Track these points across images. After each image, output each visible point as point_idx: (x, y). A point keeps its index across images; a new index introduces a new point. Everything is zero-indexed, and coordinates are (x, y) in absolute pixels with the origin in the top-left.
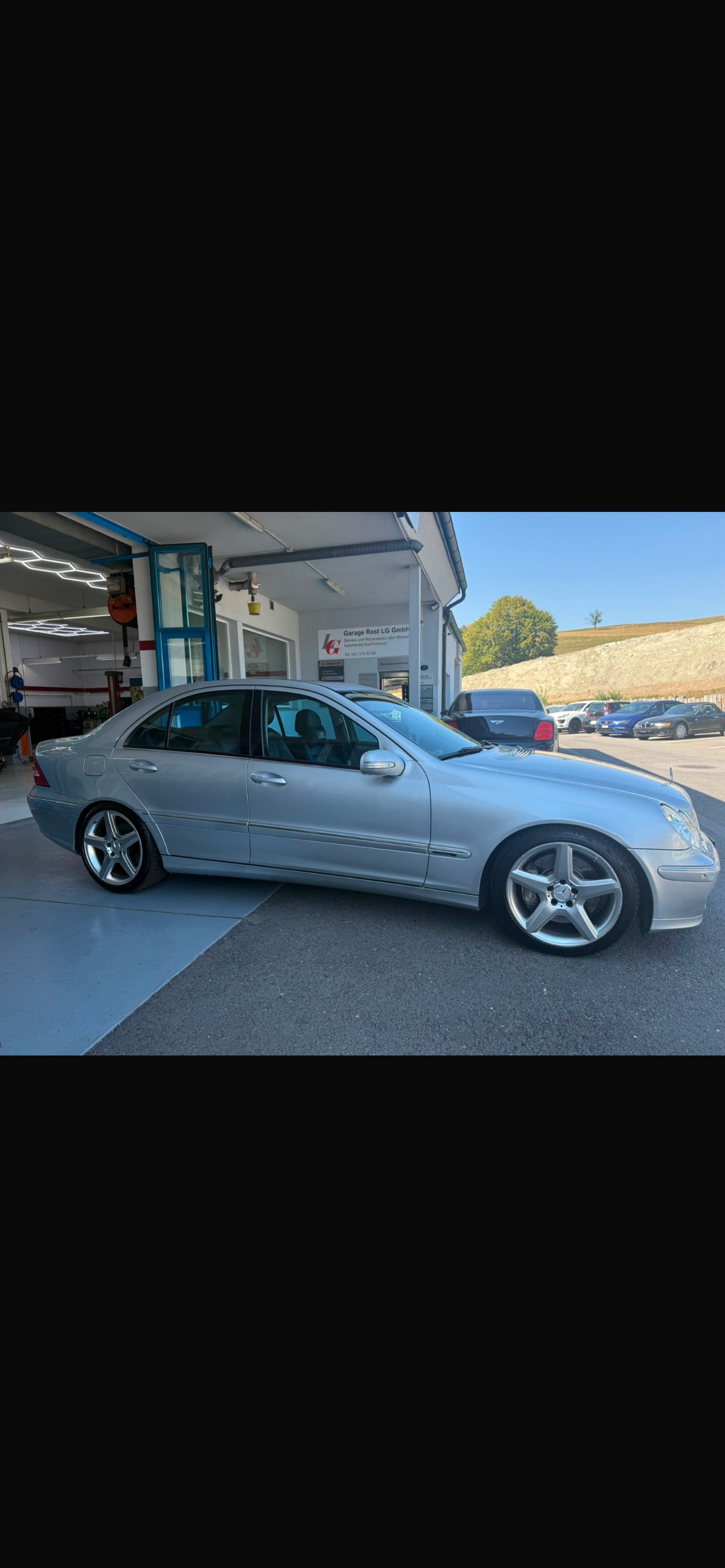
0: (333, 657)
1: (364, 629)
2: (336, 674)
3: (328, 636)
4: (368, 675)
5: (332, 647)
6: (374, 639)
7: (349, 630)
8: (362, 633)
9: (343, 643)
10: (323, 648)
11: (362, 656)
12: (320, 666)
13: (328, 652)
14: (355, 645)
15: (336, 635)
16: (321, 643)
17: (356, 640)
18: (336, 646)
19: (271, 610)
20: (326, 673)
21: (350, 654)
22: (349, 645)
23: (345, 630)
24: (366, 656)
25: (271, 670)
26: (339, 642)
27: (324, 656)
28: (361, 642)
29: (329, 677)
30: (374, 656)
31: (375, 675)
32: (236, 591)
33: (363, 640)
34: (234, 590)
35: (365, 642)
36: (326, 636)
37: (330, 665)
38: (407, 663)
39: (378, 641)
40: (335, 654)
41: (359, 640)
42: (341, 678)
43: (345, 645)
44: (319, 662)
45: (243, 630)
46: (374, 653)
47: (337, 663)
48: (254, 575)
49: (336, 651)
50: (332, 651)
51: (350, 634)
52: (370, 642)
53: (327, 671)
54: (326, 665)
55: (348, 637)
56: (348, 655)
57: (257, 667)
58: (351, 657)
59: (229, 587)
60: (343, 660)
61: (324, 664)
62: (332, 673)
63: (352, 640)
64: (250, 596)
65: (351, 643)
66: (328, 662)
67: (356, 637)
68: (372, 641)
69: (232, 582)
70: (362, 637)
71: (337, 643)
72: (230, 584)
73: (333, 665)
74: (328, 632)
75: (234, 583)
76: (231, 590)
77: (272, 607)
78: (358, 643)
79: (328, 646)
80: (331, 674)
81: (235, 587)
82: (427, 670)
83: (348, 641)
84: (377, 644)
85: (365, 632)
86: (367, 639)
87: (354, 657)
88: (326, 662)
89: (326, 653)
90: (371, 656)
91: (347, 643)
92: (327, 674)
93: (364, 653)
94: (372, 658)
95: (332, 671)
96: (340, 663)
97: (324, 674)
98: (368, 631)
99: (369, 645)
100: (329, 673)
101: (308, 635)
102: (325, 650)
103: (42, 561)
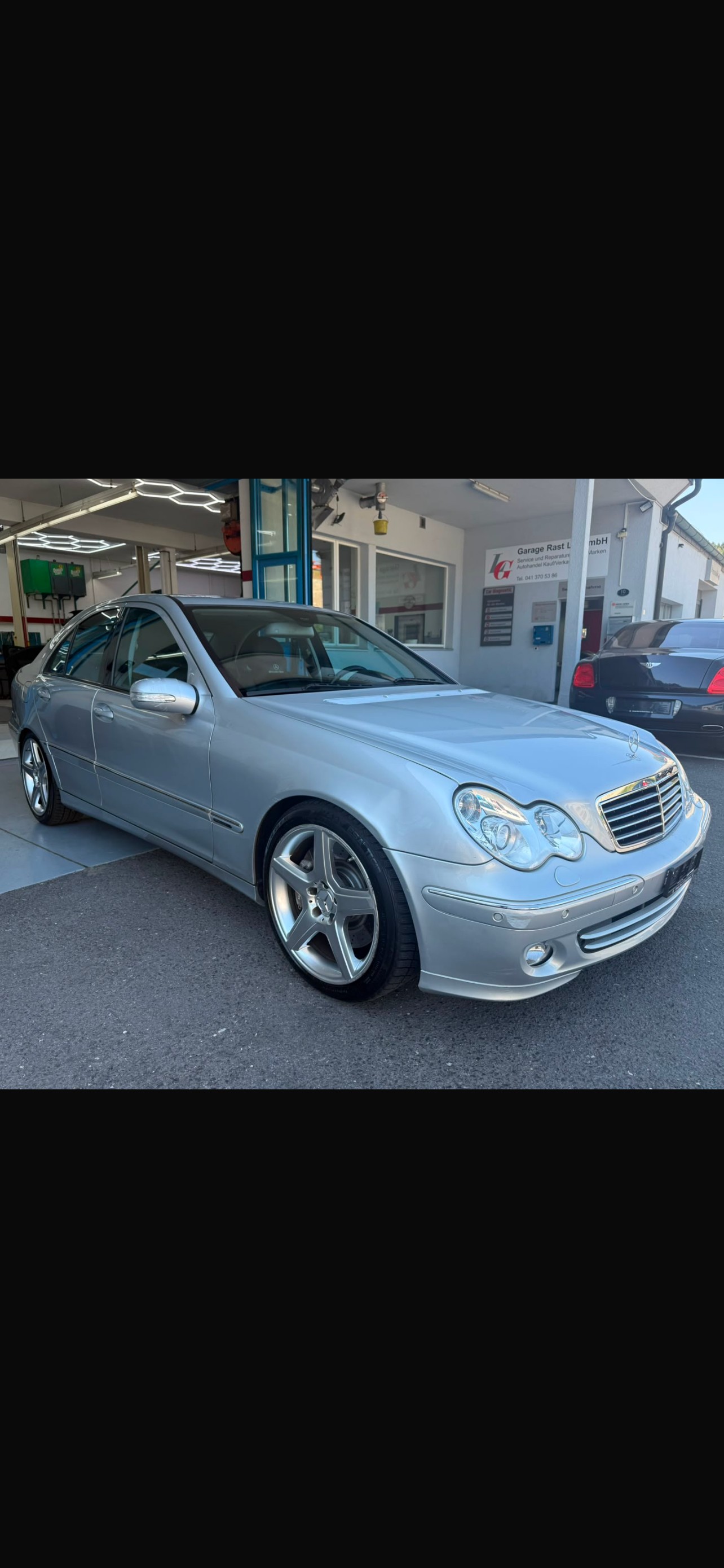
0: (502, 582)
1: (545, 545)
2: (503, 604)
3: (498, 556)
4: (544, 604)
5: (502, 570)
6: (556, 557)
7: (525, 547)
8: (542, 549)
9: (515, 564)
10: (491, 572)
11: (539, 580)
12: (485, 594)
13: (496, 576)
14: (531, 566)
15: (508, 554)
16: (489, 565)
17: (532, 560)
18: (506, 569)
19: (423, 529)
20: (491, 603)
21: (524, 578)
22: (524, 567)
23: (520, 547)
24: (544, 580)
25: (427, 603)
26: (511, 563)
27: (491, 581)
28: (539, 562)
29: (493, 608)
30: (555, 579)
31: (554, 603)
32: (367, 508)
33: (541, 559)
34: (365, 507)
35: (544, 561)
36: (495, 556)
37: (497, 593)
38: (599, 587)
39: (561, 560)
40: (505, 578)
41: (537, 559)
42: (509, 609)
43: (519, 567)
44: (484, 590)
45: (377, 554)
46: (554, 575)
47: (506, 590)
48: (383, 486)
49: (507, 574)
50: (501, 574)
51: (526, 551)
52: (550, 561)
53: (493, 601)
54: (492, 593)
55: (523, 556)
56: (520, 579)
57: (414, 599)
58: (524, 581)
59: (360, 504)
60: (514, 587)
61: (490, 592)
62: (499, 602)
63: (528, 560)
64: (378, 512)
65: (525, 563)
66: (495, 589)
67: (533, 555)
68: (554, 560)
69: (364, 497)
70: (541, 554)
71: (508, 564)
72: (362, 500)
73: (502, 593)
74: (497, 551)
75: (365, 499)
76: (362, 508)
77: (423, 524)
78: (534, 562)
79: (496, 569)
80: (497, 604)
81: (365, 503)
82: (629, 595)
83: (522, 561)
84: (560, 563)
85: (546, 548)
86: (547, 557)
87: (529, 581)
88: (492, 590)
89: (494, 578)
90: (551, 579)
91: (521, 564)
92: (493, 604)
93: (541, 576)
94: (552, 581)
95: (499, 601)
96: (510, 590)
97: (488, 605)
98: (549, 547)
99: (549, 564)
100: (495, 603)
101: (472, 556)
102: (492, 574)
103: (184, 495)
